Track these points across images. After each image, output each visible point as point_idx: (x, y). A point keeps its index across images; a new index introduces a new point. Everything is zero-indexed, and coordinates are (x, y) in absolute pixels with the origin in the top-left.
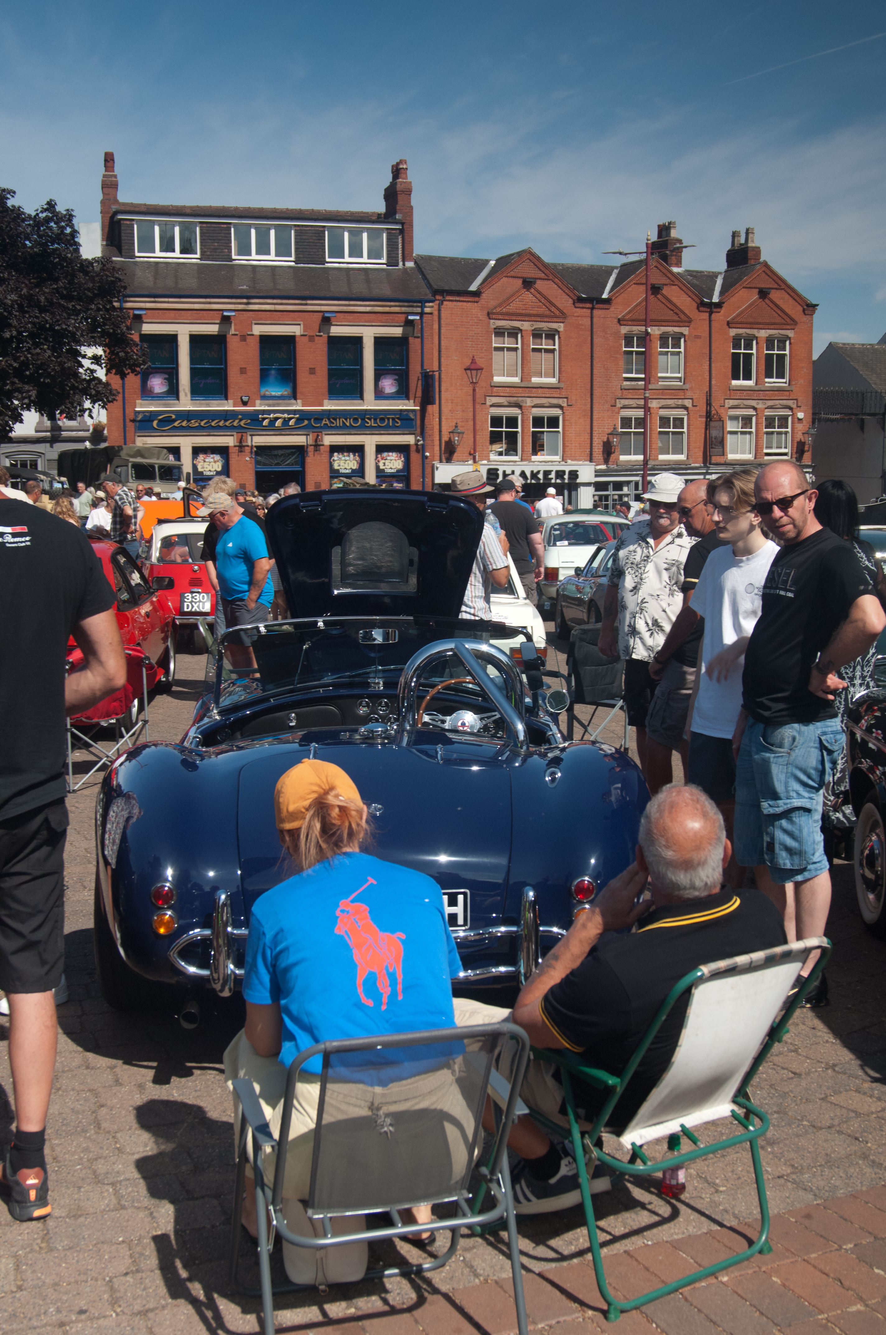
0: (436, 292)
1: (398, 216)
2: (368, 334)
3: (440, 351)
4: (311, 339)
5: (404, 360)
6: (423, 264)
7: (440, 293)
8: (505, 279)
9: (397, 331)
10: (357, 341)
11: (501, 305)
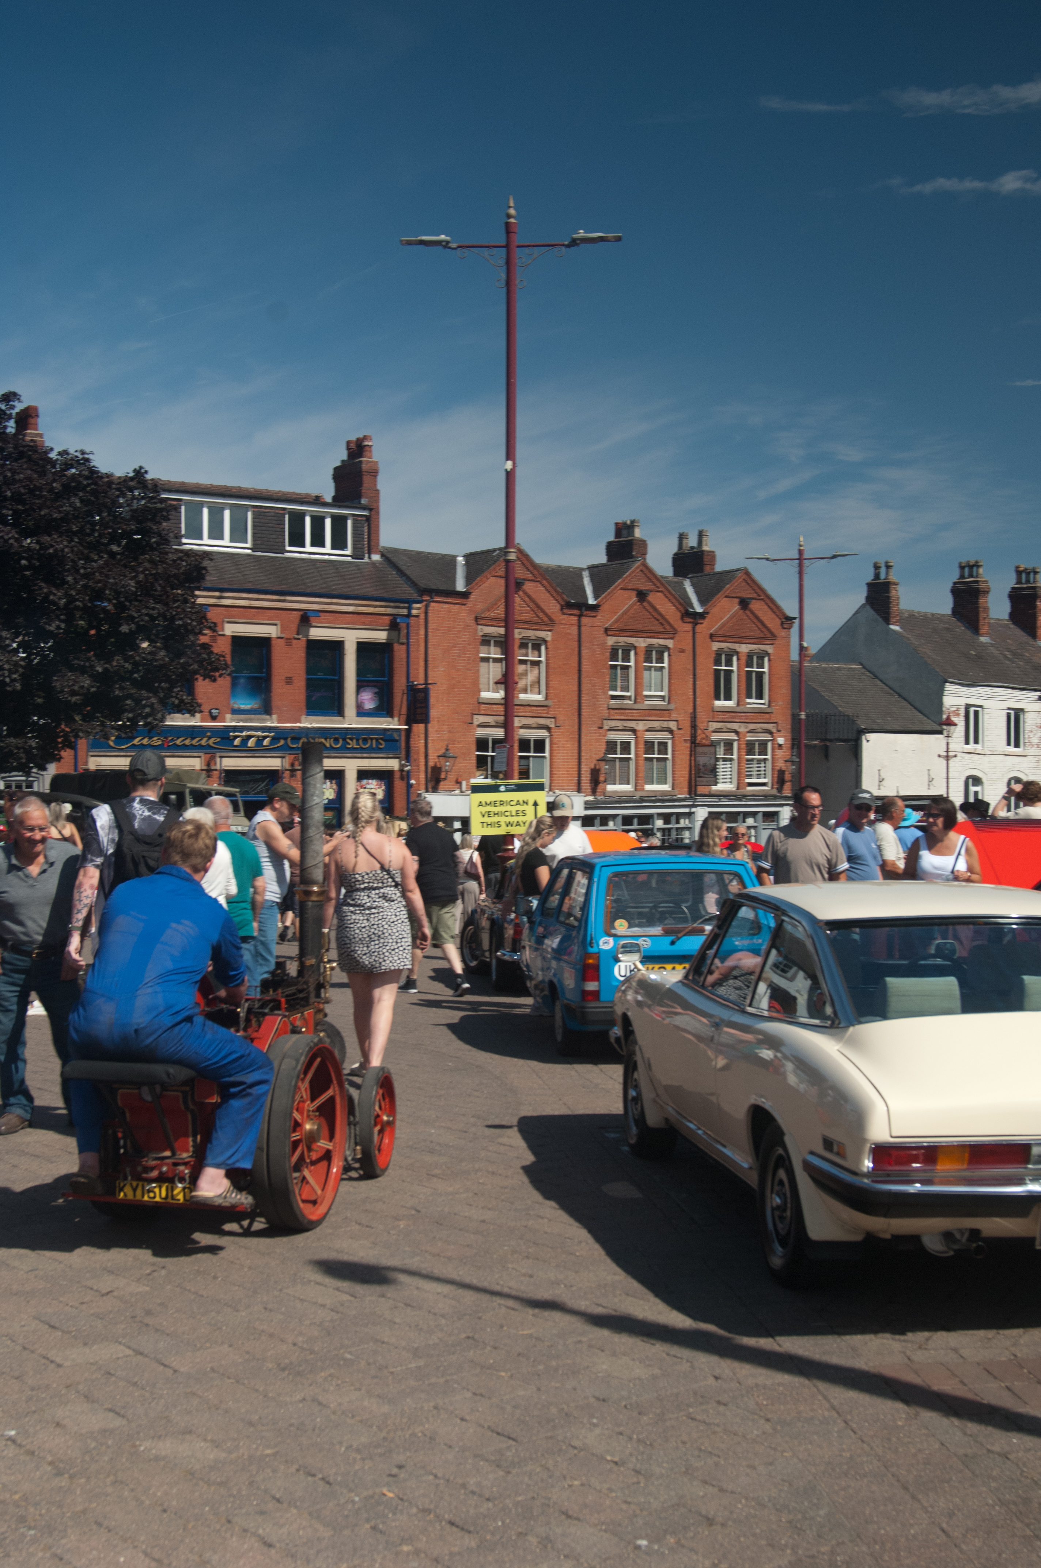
0: (420, 592)
1: (364, 501)
2: (351, 638)
3: (426, 661)
4: (289, 642)
5: (388, 669)
6: (391, 558)
7: (424, 593)
8: (492, 579)
9: (381, 636)
10: (337, 646)
11: (489, 609)
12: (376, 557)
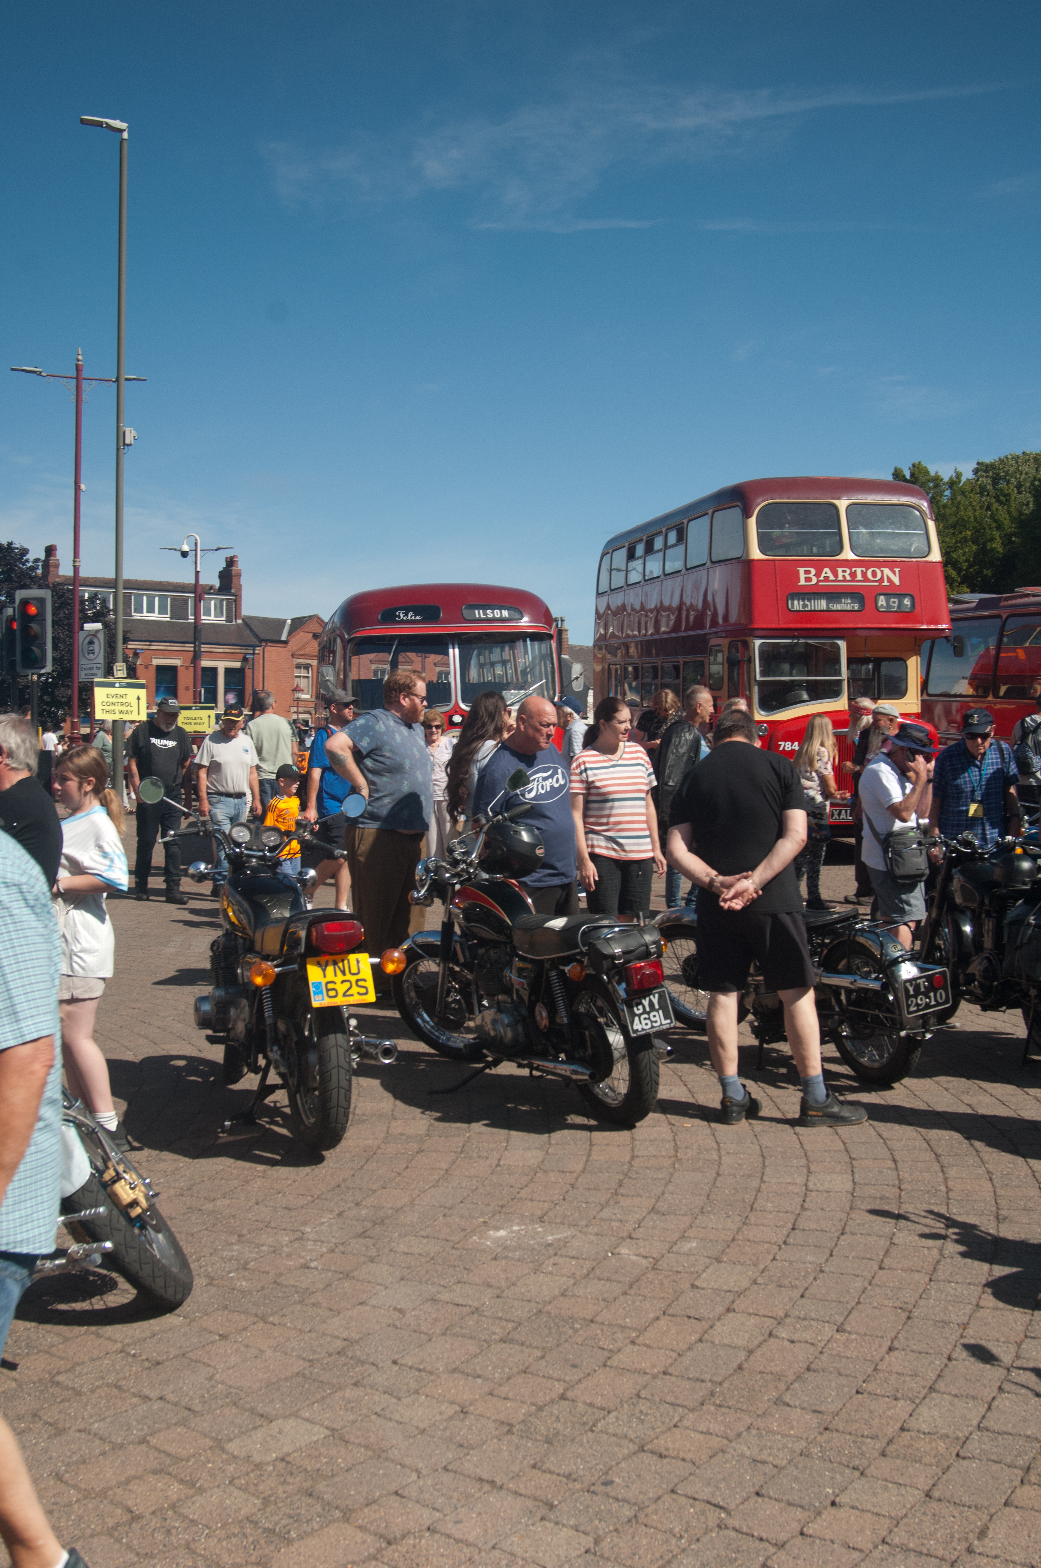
0: (261, 641)
1: (233, 591)
2: (221, 666)
3: (263, 677)
4: (187, 668)
5: (242, 682)
6: (248, 622)
7: (264, 641)
8: (302, 634)
9: (237, 665)
10: (214, 670)
11: (300, 649)
12: (240, 621)
